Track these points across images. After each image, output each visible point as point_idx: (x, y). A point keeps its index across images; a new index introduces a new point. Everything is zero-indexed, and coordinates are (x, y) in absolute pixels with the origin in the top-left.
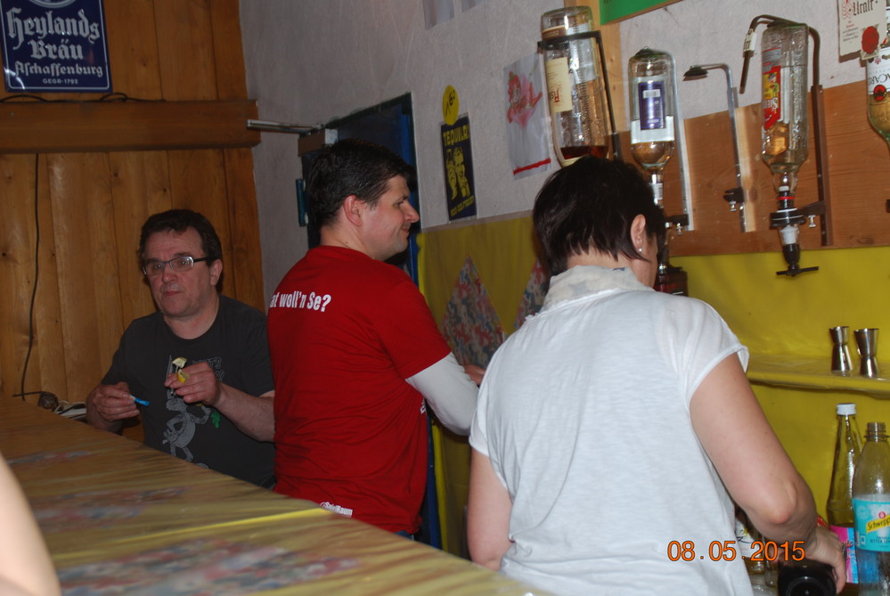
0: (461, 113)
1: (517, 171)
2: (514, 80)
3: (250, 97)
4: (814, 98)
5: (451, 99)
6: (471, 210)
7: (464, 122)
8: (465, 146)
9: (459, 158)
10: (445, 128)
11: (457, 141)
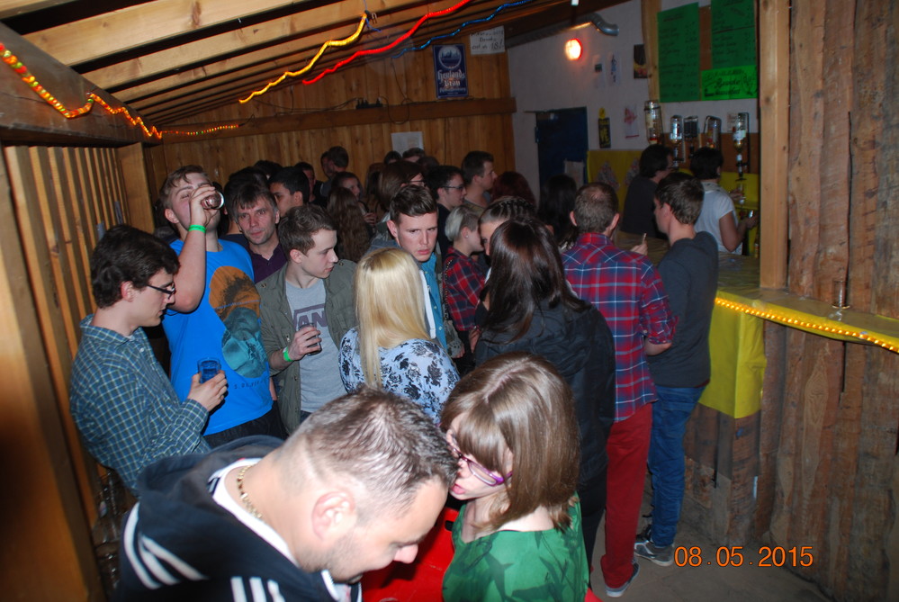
0: (606, 116)
1: (627, 137)
2: (627, 111)
3: (512, 96)
4: (720, 135)
5: (602, 112)
6: (609, 146)
7: (607, 119)
8: (608, 127)
9: (605, 130)
10: (600, 120)
11: (604, 125)
